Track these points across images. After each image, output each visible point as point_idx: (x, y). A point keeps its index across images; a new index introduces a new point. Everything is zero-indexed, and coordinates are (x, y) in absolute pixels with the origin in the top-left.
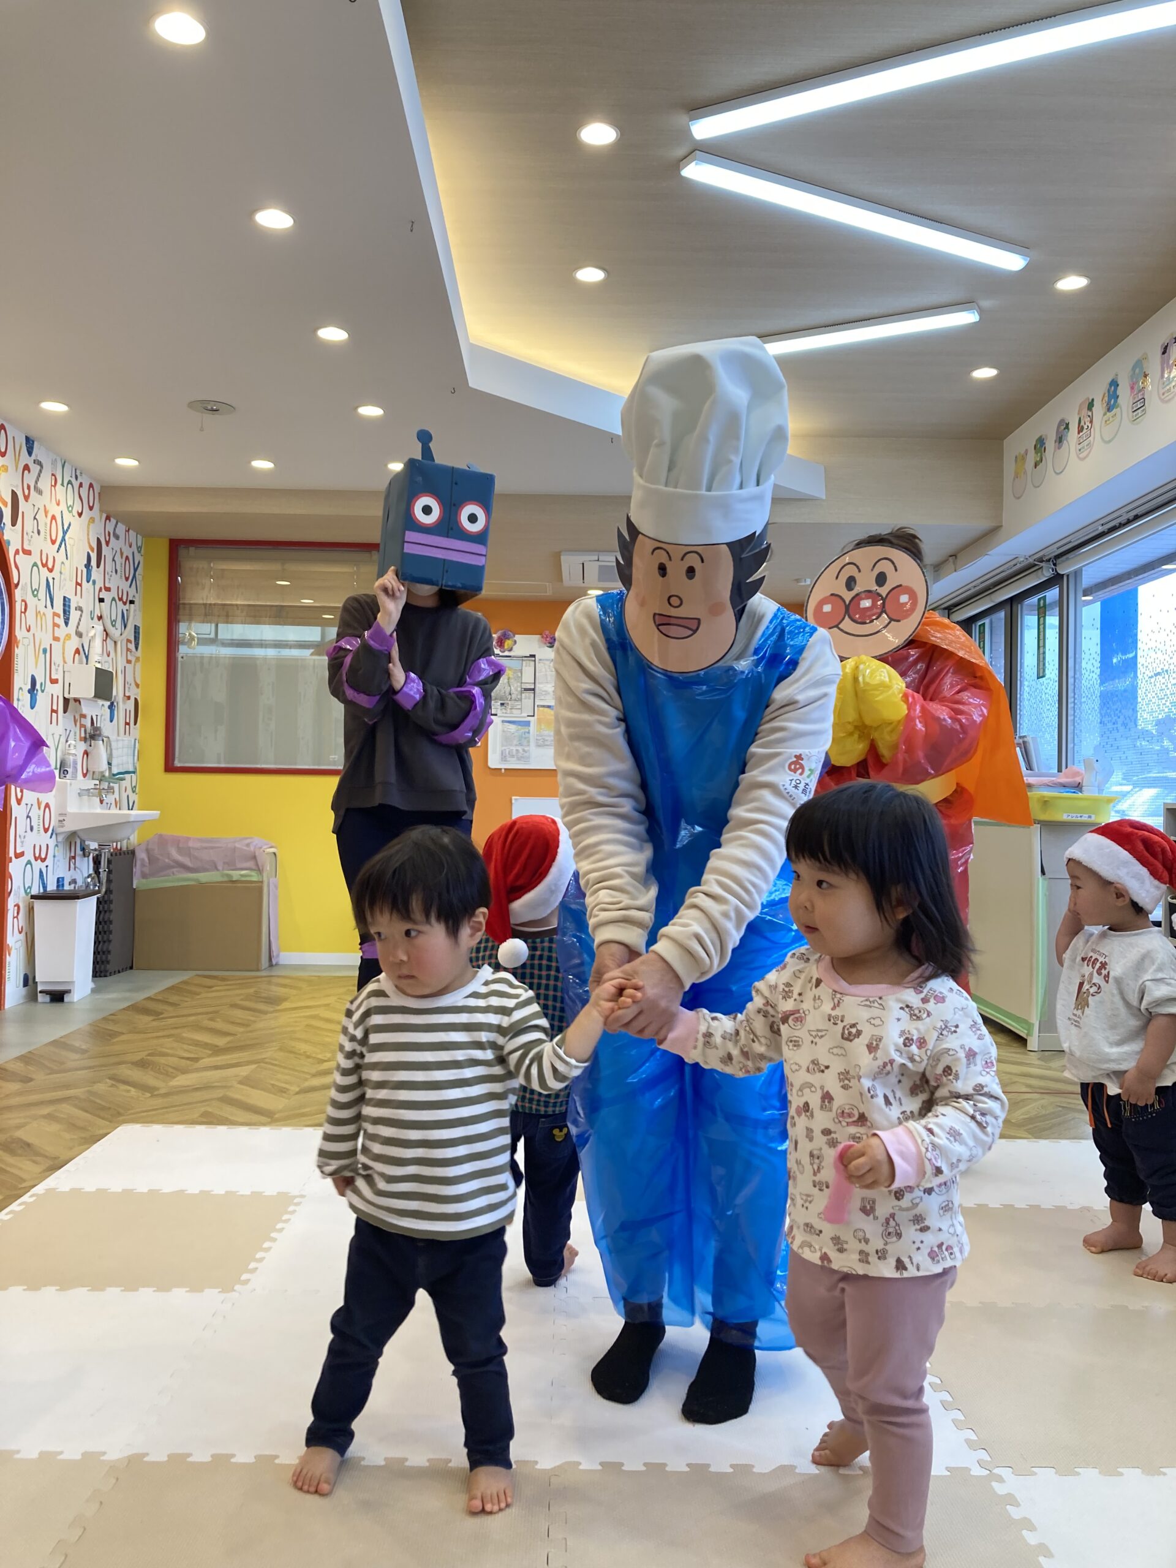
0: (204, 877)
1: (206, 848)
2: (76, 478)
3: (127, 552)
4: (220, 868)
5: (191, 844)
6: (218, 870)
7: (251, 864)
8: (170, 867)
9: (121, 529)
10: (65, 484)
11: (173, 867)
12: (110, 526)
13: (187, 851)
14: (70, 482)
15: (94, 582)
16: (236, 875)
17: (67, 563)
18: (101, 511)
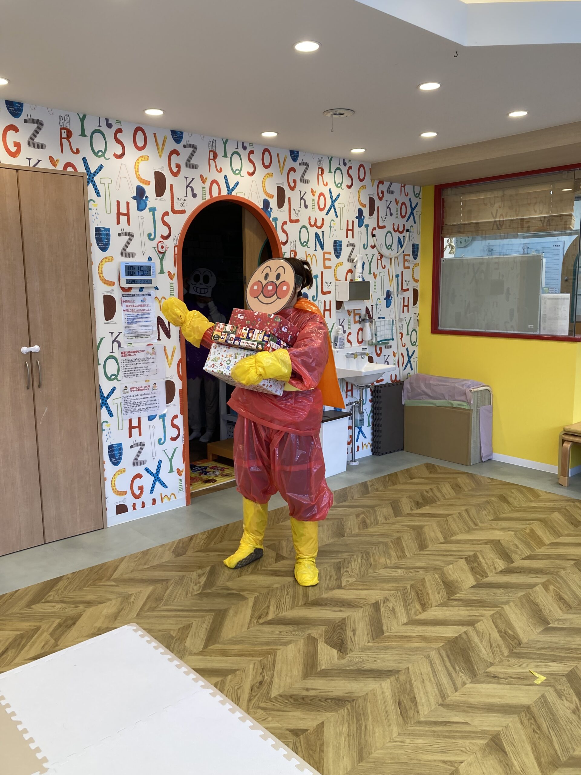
0: (438, 402)
1: (439, 385)
2: (345, 164)
3: (402, 199)
4: (447, 398)
5: (431, 382)
6: (446, 399)
7: (463, 398)
8: (420, 394)
9: (396, 187)
10: (333, 171)
11: (422, 395)
12: (383, 188)
13: (429, 386)
14: (338, 169)
15: (367, 226)
16: (455, 403)
17: (337, 220)
18: (373, 180)
